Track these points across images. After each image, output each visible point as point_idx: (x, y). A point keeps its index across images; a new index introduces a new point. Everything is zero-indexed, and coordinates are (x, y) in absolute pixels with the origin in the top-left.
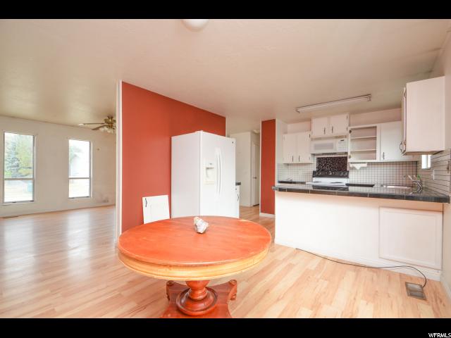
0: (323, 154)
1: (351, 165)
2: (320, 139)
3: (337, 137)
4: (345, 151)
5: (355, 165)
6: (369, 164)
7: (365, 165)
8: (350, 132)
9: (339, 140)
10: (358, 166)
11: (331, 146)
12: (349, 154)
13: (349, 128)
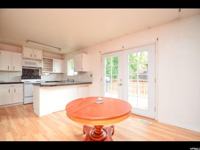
0: (29, 67)
1: (43, 74)
2: (28, 59)
3: (38, 60)
4: (41, 67)
5: (45, 74)
6: (50, 73)
7: (49, 74)
8: (43, 59)
9: (39, 62)
10: (46, 74)
11: (35, 64)
12: (43, 69)
13: (43, 57)
